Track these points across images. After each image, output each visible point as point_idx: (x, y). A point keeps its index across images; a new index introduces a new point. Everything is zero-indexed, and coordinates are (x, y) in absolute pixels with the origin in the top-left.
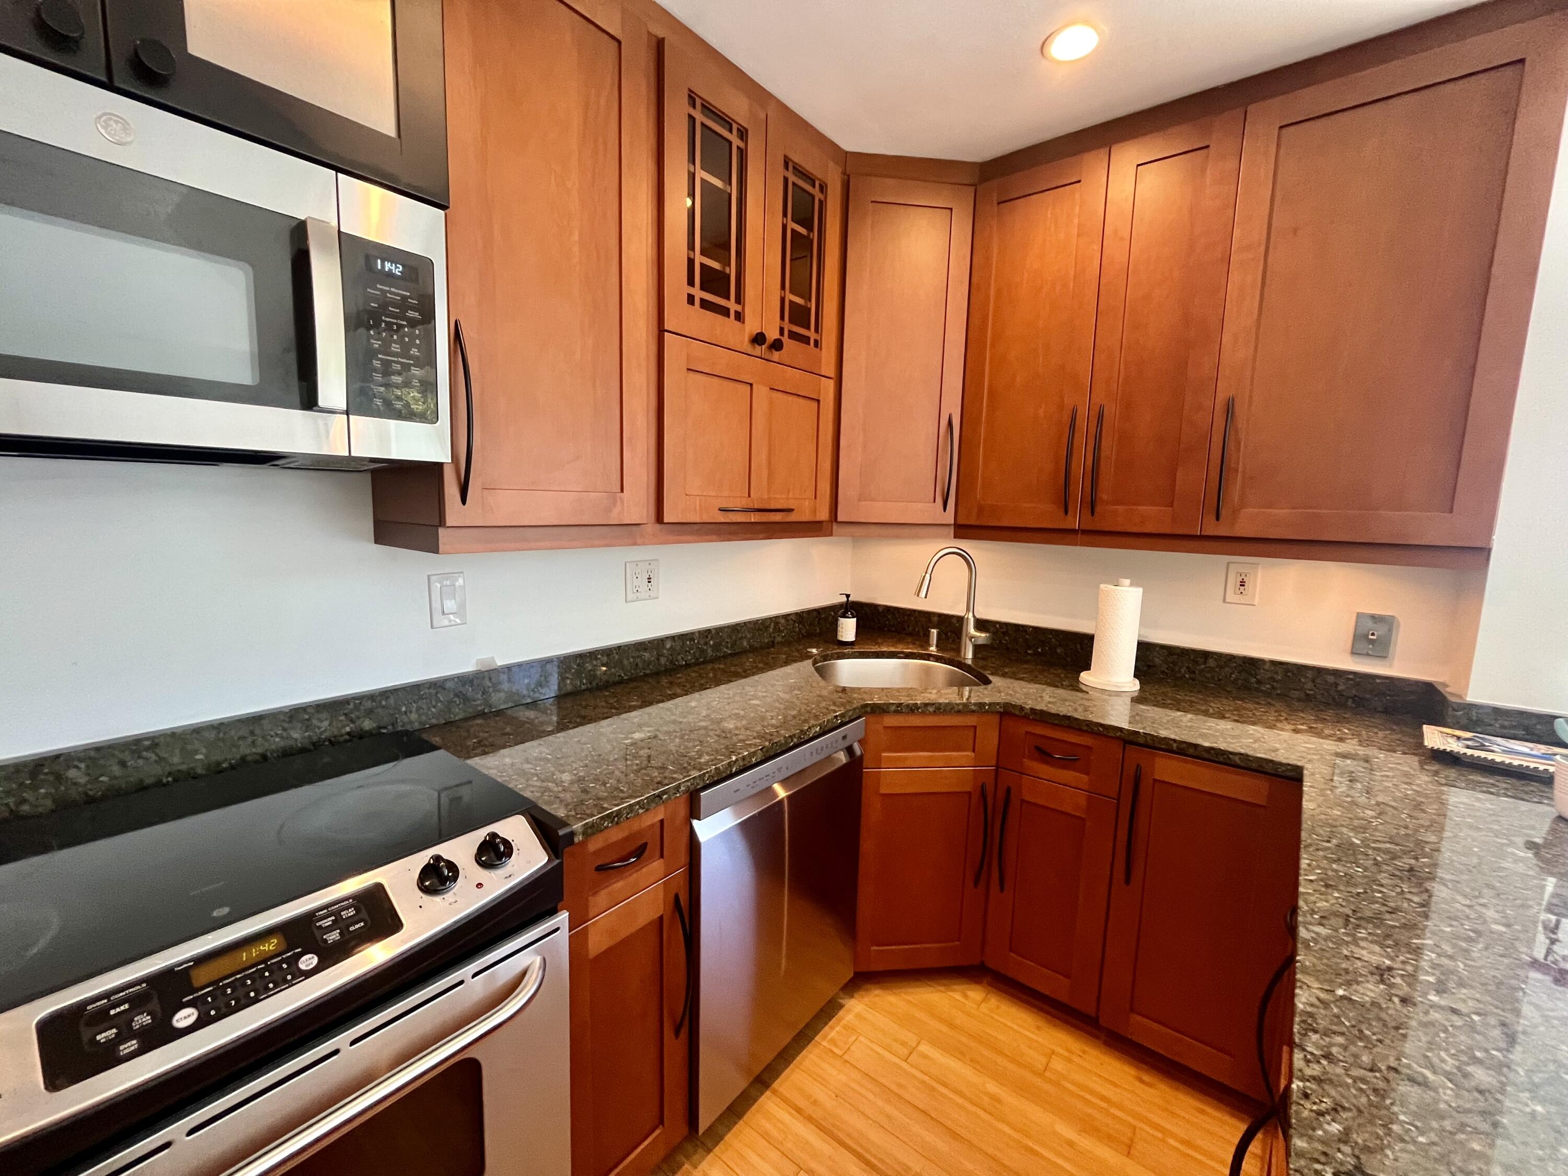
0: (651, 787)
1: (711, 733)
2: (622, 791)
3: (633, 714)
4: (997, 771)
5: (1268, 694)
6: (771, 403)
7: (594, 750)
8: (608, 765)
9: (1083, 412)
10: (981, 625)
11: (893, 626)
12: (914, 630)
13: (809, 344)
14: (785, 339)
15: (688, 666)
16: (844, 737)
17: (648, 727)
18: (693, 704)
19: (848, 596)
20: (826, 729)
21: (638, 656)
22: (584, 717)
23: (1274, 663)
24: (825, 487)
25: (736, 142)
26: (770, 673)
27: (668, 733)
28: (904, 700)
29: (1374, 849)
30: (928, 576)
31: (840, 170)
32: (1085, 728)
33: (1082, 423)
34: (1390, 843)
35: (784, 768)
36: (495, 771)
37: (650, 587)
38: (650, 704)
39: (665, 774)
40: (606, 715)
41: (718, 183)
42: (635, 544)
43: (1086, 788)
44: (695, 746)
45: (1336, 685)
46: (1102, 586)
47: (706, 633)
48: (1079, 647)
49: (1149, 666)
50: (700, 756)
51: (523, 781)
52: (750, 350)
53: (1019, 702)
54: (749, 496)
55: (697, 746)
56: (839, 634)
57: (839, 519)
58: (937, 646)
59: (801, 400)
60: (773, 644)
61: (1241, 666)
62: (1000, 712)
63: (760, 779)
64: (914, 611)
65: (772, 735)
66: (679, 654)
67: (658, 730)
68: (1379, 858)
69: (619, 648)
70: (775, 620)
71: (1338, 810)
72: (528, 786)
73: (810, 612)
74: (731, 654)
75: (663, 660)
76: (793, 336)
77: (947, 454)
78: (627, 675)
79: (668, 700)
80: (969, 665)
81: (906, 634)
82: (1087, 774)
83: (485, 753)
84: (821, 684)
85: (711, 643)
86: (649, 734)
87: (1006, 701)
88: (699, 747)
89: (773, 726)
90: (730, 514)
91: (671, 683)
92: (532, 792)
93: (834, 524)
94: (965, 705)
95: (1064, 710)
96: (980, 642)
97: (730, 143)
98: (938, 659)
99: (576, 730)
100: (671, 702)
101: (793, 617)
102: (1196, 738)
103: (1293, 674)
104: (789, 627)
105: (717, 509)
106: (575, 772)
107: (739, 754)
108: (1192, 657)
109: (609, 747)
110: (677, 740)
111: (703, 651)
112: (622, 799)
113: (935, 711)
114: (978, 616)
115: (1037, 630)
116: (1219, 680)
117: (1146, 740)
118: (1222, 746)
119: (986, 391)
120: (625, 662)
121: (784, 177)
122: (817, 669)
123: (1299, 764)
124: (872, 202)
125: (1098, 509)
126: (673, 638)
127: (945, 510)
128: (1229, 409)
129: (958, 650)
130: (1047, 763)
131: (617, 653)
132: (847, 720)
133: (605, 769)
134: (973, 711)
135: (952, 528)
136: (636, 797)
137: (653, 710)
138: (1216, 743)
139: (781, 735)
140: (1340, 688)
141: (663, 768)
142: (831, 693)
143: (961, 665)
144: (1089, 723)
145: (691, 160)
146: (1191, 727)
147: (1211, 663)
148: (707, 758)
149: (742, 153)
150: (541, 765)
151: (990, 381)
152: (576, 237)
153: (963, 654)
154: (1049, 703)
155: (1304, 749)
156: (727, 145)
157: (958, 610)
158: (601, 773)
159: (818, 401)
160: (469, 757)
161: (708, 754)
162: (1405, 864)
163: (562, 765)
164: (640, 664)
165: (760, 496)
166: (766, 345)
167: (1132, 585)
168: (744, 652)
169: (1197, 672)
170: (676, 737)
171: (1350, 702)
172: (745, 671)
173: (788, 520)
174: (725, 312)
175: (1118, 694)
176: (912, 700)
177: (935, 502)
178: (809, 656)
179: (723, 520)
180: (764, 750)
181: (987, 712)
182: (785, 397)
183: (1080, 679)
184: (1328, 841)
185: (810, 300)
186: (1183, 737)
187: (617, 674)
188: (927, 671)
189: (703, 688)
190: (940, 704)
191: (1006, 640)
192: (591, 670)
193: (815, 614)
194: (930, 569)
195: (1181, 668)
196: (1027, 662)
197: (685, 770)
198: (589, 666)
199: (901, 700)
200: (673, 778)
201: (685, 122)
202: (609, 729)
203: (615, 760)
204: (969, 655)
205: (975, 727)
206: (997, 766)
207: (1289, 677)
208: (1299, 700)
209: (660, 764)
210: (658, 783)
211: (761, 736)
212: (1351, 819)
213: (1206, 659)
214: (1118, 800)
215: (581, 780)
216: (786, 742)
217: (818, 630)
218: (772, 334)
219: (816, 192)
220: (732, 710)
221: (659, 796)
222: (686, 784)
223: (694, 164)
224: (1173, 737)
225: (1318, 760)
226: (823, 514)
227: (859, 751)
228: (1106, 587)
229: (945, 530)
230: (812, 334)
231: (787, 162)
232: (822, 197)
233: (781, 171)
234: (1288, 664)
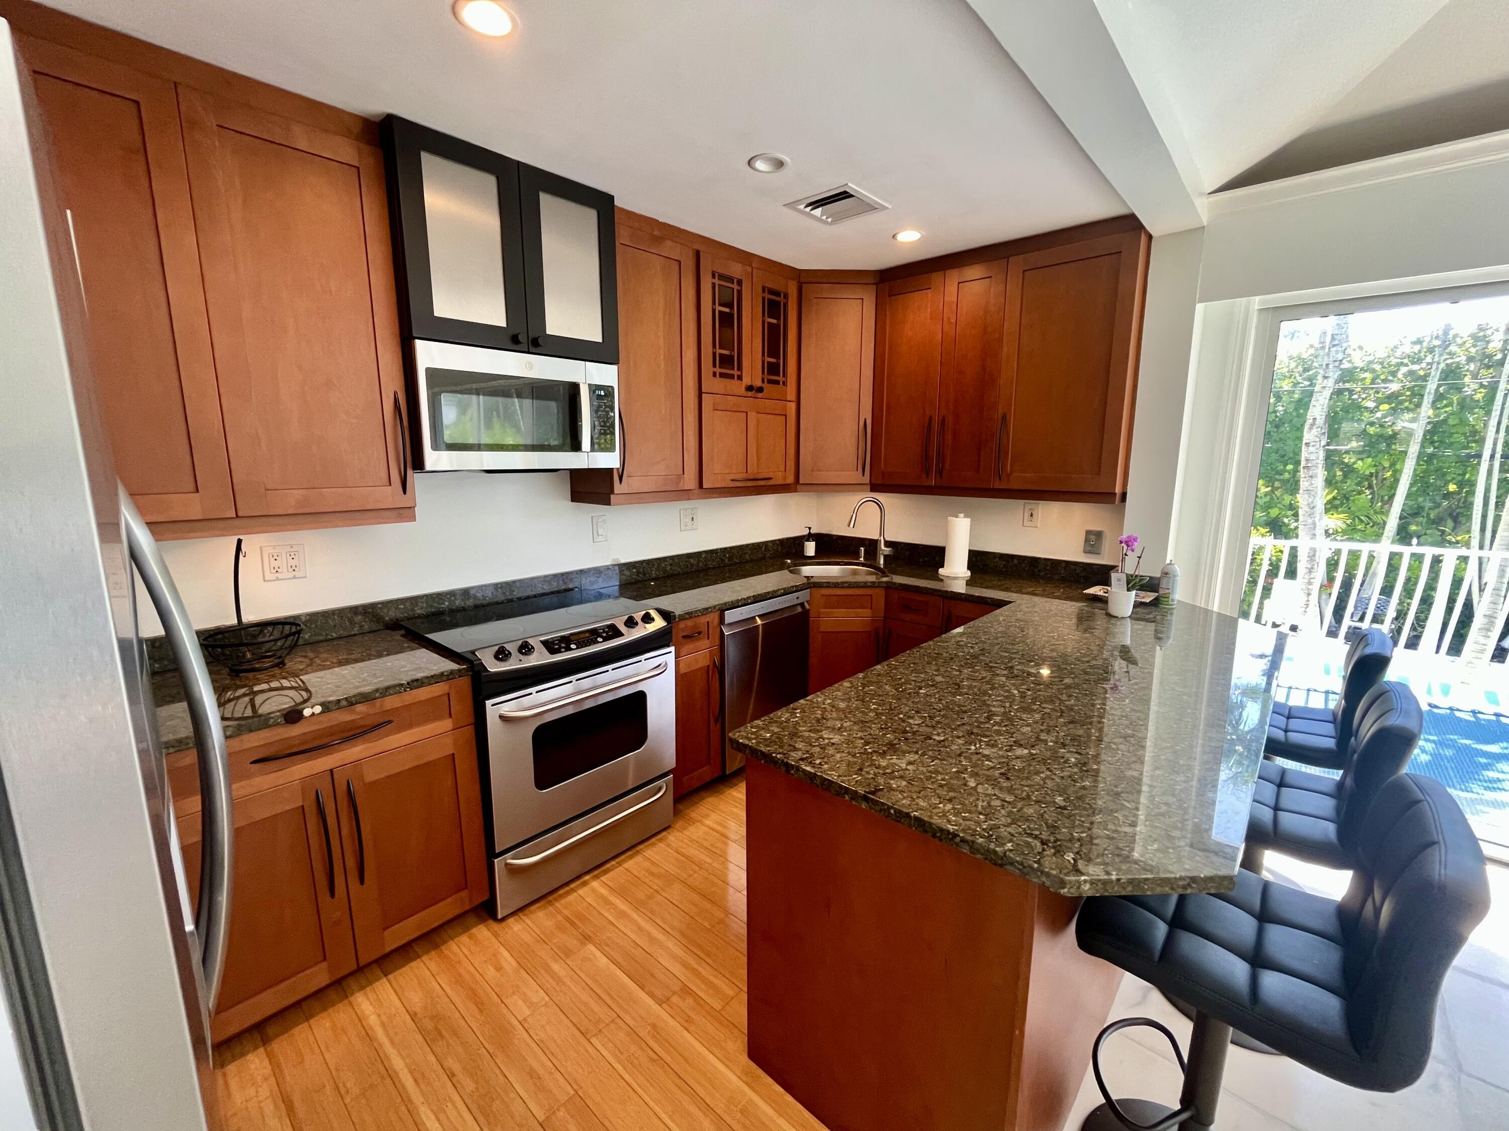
4: (884, 620)
5: (1042, 577)
6: (758, 421)
9: (936, 419)
10: (888, 544)
12: (852, 548)
13: (779, 384)
14: (765, 385)
15: (713, 568)
16: (798, 598)
19: (810, 528)
21: (688, 561)
23: (1046, 560)
24: (791, 464)
25: (736, 287)
28: (832, 581)
30: (854, 514)
31: (796, 282)
32: (925, 591)
33: (936, 427)
37: (693, 523)
41: (727, 310)
42: (688, 500)
43: (926, 624)
45: (1076, 570)
46: (948, 518)
47: (724, 550)
48: (937, 554)
52: (746, 394)
54: (746, 471)
56: (805, 552)
57: (801, 482)
58: (864, 557)
59: (775, 417)
60: (763, 558)
61: (1030, 562)
62: (885, 587)
64: (855, 538)
66: (709, 561)
69: (678, 556)
70: (765, 543)
73: (788, 539)
74: (739, 563)
75: (701, 564)
76: (770, 381)
77: (863, 442)
78: (682, 571)
80: (881, 567)
82: (927, 617)
84: (792, 577)
85: (728, 555)
87: (888, 581)
89: (759, 589)
90: (737, 482)
93: (798, 484)
94: (865, 583)
96: (888, 554)
98: (863, 565)
101: (778, 542)
103: (1055, 565)
104: (774, 548)
105: (729, 479)
108: (1006, 559)
111: (723, 560)
113: (848, 586)
114: (887, 539)
119: (885, 405)
120: (681, 564)
121: (763, 297)
122: (790, 572)
124: (817, 298)
125: (944, 475)
126: (706, 552)
127: (863, 475)
128: (1004, 417)
129: (875, 559)
131: (677, 559)
132: (801, 589)
134: (870, 586)
135: (869, 485)
143: (876, 567)
145: (714, 303)
147: (1016, 561)
148: (726, 602)
149: (739, 293)
151: (887, 400)
152: (662, 357)
153: (878, 561)
154: (919, 583)
156: (732, 290)
157: (874, 536)
159: (786, 416)
164: (689, 566)
165: (753, 470)
166: (754, 390)
167: (965, 516)
168: (747, 562)
169: (1008, 566)
171: (1082, 580)
173: (768, 484)
174: (733, 377)
175: (959, 577)
176: (837, 580)
177: (856, 470)
178: (786, 565)
179: (732, 486)
180: (754, 597)
181: (876, 586)
182: (767, 416)
183: (939, 572)
185: (780, 359)
187: (677, 570)
188: (855, 571)
190: (851, 582)
191: (908, 554)
193: (792, 540)
194: (856, 511)
195: (1000, 565)
196: (916, 565)
197: (718, 606)
198: (663, 565)
199: (830, 580)
201: (710, 286)
204: (882, 562)
205: (873, 595)
206: (884, 617)
207: (1053, 567)
208: (1058, 580)
216: (765, 595)
218: (758, 383)
219: (782, 299)
223: (715, 305)
226: (791, 480)
227: (807, 606)
228: (951, 519)
229: (865, 487)
230: (781, 378)
231: (764, 288)
232: (785, 300)
233: (761, 295)
234: (1052, 559)
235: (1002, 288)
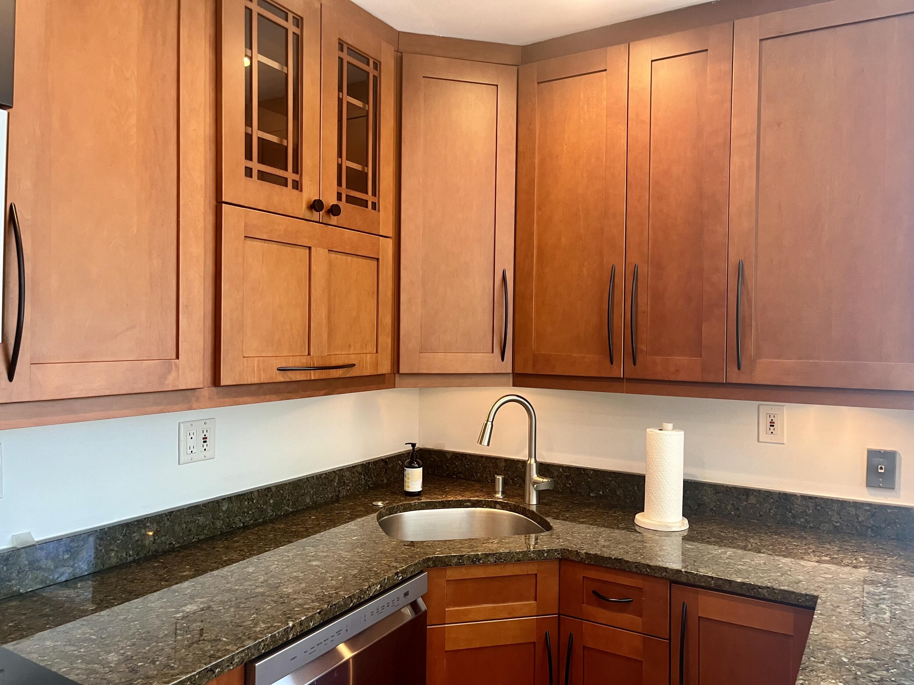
0: (203, 661)
1: (268, 600)
2: (173, 668)
3: (186, 584)
4: (559, 617)
5: (803, 528)
6: (330, 264)
7: (143, 627)
8: (157, 642)
9: (620, 270)
10: (544, 469)
11: (461, 473)
12: (482, 476)
13: (366, 206)
14: (343, 204)
15: (246, 527)
16: (406, 594)
17: (202, 598)
18: (251, 570)
19: (413, 444)
20: (387, 587)
21: (191, 522)
22: (130, 593)
23: (804, 497)
24: (386, 341)
25: (292, 29)
26: (332, 530)
27: (222, 602)
28: (466, 552)
29: (858, 665)
30: (489, 424)
31: (393, 49)
32: (634, 570)
33: (620, 281)
34: (871, 658)
35: (344, 630)
36: (35, 656)
37: (205, 447)
38: (205, 572)
39: (219, 647)
40: (155, 588)
41: (275, 65)
42: (190, 409)
43: (640, 630)
44: (250, 615)
45: (857, 516)
46: (648, 430)
47: (266, 492)
48: (636, 488)
49: (699, 505)
50: (256, 625)
51: (66, 664)
52: (308, 215)
53: (574, 548)
54: (309, 354)
55: (253, 614)
56: (406, 484)
57: (401, 372)
58: (503, 493)
59: (360, 260)
60: (337, 499)
61: (777, 501)
62: (558, 558)
63: (318, 645)
64: (481, 457)
65: (330, 597)
66: (236, 516)
67: (212, 601)
68: (859, 673)
70: (339, 473)
71: (837, 634)
72: (72, 669)
73: (376, 462)
74: (292, 513)
75: (218, 524)
76: (351, 200)
77: (502, 307)
78: (178, 543)
79: (224, 566)
80: (533, 512)
81: (475, 481)
82: (641, 616)
83: (22, 637)
84: (384, 540)
85: (271, 501)
86: (202, 606)
87: (564, 547)
88: (255, 616)
89: (332, 587)
90: (289, 374)
91: (227, 548)
92: (78, 675)
93: (397, 375)
94: (525, 553)
95: (615, 553)
96: (542, 488)
97: (287, 30)
98: (504, 506)
99: (121, 606)
100: (226, 568)
101: (359, 469)
102: (731, 575)
103: (822, 507)
104: (354, 480)
105: (275, 369)
106: (122, 651)
107: (296, 619)
108: (735, 495)
109: (158, 622)
110: (232, 610)
111: (262, 510)
112: (173, 676)
113: (496, 562)
115: (596, 472)
116: (761, 516)
117: (688, 579)
118: (752, 581)
119: (535, 251)
120: (177, 528)
121: (339, 57)
122: (381, 524)
123: (815, 594)
124: (423, 77)
125: (639, 359)
126: (229, 499)
127: (503, 360)
128: (740, 269)
129: (523, 496)
130: (605, 607)
131: (168, 519)
132: (409, 576)
133: (154, 647)
134: (532, 559)
135: (511, 376)
136: (187, 673)
137: (207, 579)
138: (748, 578)
139: (340, 596)
140: (860, 519)
141: (217, 640)
142: (395, 549)
143: (525, 511)
144: (638, 565)
145: (248, 46)
146: (728, 564)
147: (752, 500)
148: (263, 626)
149: (298, 40)
150: (84, 647)
151: (539, 240)
152: (133, 120)
153: (527, 500)
154: (604, 546)
155: (823, 579)
156: (284, 30)
157: (522, 455)
158: (149, 650)
159: (378, 259)
160: (6, 643)
161: (263, 622)
162: (878, 675)
163: (107, 645)
164: (193, 529)
165: (321, 354)
166: (323, 211)
167: (674, 428)
168: (308, 508)
169: (741, 508)
170: (231, 607)
171: (869, 532)
172: (307, 529)
173: (349, 375)
174: (283, 182)
175: (669, 534)
176: (473, 551)
177: (493, 352)
178: (375, 509)
179: (282, 380)
180: (322, 613)
181: (546, 559)
182: (344, 257)
183: (635, 521)
184: (823, 662)
185: (367, 166)
186: (719, 574)
187: (168, 542)
188: (493, 520)
189: (261, 551)
190: (501, 553)
191: (570, 484)
192: (138, 540)
193: (382, 464)
194: (491, 417)
195: (726, 505)
196: (589, 505)
197: (238, 640)
198: (136, 536)
199: (462, 551)
200: (226, 650)
201: (242, 14)
202: (158, 604)
203: (166, 635)
204: (533, 501)
205: (536, 575)
206: (559, 614)
207: (818, 510)
208: (829, 532)
209: (213, 637)
210: (210, 657)
211: (320, 599)
212: (845, 640)
213: (748, 496)
214: (670, 639)
215: (128, 659)
216: (345, 603)
217: (385, 481)
218: (330, 200)
219: (370, 69)
220: (291, 572)
221: (212, 670)
222: (239, 655)
223: (251, 48)
224: (710, 574)
225: (832, 589)
226: (385, 368)
227: (423, 606)
228: (652, 431)
229: (504, 379)
230: (369, 197)
231: (341, 44)
232: (376, 73)
233: (337, 53)
234: (816, 498)
235: (726, 66)
